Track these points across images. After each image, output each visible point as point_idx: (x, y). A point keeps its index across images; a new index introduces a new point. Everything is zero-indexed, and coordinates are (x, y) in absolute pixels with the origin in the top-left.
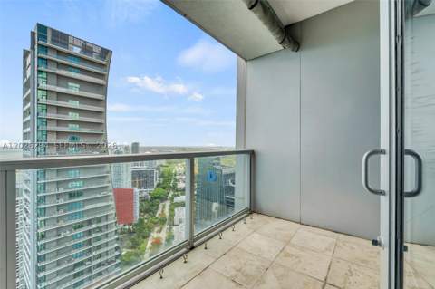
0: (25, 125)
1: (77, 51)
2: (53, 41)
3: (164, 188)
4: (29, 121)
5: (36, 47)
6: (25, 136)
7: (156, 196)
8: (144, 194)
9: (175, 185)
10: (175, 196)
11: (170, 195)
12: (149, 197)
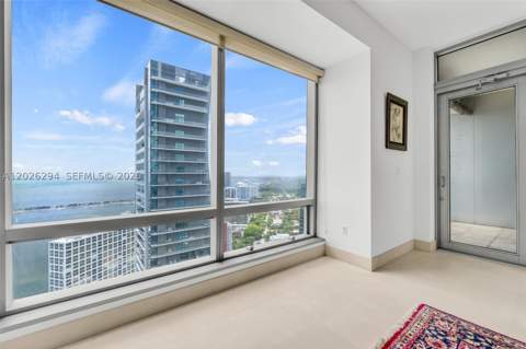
0: (139, 157)
1: (181, 80)
2: (163, 75)
3: (258, 224)
4: (142, 154)
5: (149, 83)
6: (139, 167)
7: (250, 232)
8: (237, 230)
9: (271, 221)
10: (271, 234)
11: (265, 232)
12: (242, 233)
